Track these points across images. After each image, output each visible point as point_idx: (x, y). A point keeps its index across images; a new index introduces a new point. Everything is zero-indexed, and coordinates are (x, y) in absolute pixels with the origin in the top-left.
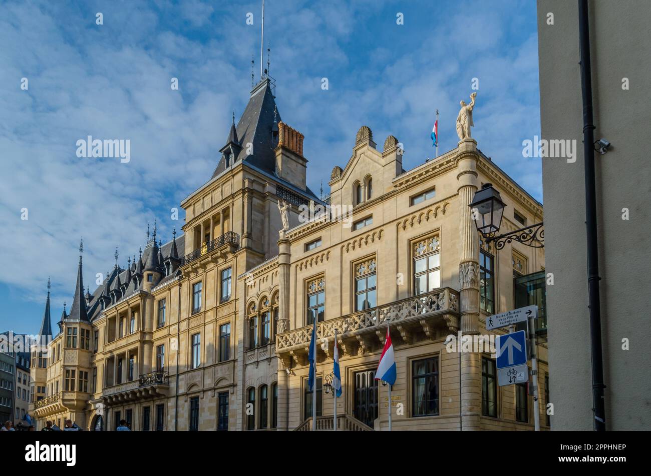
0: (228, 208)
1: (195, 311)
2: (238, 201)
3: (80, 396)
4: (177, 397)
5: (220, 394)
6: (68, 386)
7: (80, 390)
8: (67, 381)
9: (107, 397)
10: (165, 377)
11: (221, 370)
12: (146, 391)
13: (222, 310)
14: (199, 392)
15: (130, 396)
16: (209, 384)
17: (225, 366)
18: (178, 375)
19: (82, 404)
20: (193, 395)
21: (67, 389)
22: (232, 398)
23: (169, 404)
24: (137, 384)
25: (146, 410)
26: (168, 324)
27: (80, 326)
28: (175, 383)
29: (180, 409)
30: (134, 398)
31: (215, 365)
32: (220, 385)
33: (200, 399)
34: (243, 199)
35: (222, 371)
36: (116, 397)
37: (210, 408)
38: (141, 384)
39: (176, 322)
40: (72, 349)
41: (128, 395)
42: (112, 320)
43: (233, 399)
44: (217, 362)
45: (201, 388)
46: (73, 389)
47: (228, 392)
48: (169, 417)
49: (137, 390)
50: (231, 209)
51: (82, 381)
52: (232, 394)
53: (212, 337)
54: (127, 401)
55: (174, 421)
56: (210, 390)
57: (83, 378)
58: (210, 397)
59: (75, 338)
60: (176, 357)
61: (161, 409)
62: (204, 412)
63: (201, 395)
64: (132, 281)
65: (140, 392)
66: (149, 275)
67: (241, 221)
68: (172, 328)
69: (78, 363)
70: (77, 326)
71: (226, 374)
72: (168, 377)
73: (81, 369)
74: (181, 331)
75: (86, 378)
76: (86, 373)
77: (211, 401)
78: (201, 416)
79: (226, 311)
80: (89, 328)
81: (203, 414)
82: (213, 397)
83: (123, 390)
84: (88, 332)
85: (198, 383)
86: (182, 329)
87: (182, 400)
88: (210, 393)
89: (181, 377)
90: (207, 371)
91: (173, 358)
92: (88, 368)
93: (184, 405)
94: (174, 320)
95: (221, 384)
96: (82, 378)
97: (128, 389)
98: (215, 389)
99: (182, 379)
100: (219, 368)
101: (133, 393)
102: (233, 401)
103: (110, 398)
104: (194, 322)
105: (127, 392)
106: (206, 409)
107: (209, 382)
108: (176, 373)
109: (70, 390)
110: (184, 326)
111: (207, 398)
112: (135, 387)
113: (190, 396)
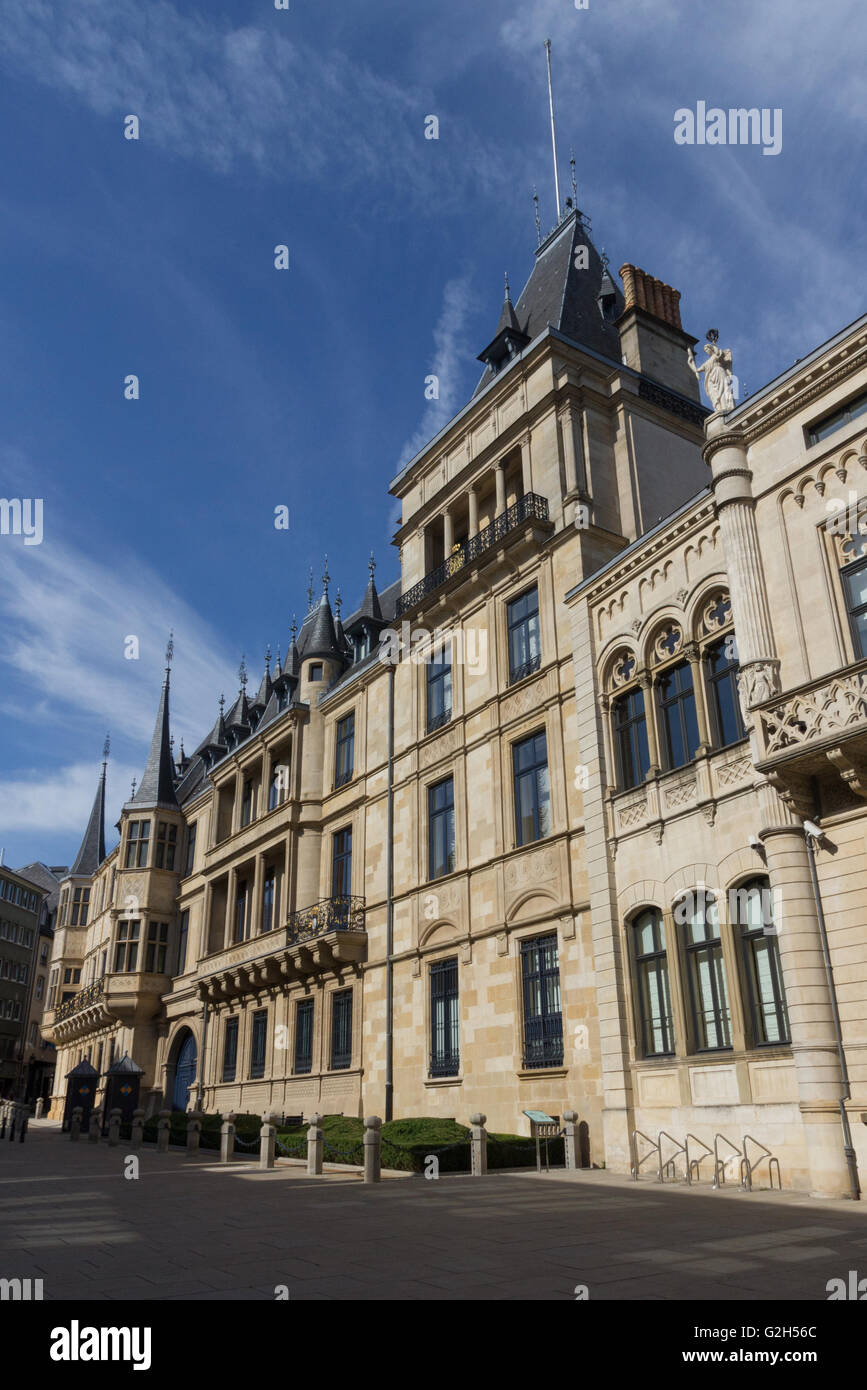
0: (517, 451)
1: (437, 723)
2: (546, 427)
3: (147, 984)
4: (390, 964)
5: (525, 942)
6: (122, 958)
7: (149, 968)
8: (120, 947)
9: (207, 980)
10: (357, 912)
11: (525, 870)
12: (306, 954)
13: (518, 701)
14: (457, 944)
15: (264, 974)
16: (488, 917)
17: (540, 856)
18: (391, 902)
19: (150, 1004)
20: (438, 956)
21: (117, 966)
22: (566, 953)
23: (368, 988)
24: (283, 937)
25: (305, 1009)
26: (361, 772)
27: (157, 816)
28: (385, 927)
29: (399, 1000)
30: (274, 977)
31: (503, 858)
32: (525, 914)
33: (460, 962)
34: (557, 416)
35: (530, 870)
36: (229, 978)
37: (494, 993)
38: (292, 938)
39: (382, 762)
40: (137, 871)
41: (257, 969)
42: (227, 790)
43: (572, 956)
44: (509, 849)
45: (462, 932)
46: (131, 965)
47: (556, 935)
48: (367, 1025)
49: (282, 954)
50: (525, 452)
51: (154, 946)
52: (568, 939)
53: (490, 779)
54: (255, 990)
55: (383, 1037)
56: (494, 933)
57: (158, 938)
58: (492, 957)
59: (144, 846)
60: (385, 853)
61: (343, 1002)
62: (475, 1004)
63: (462, 953)
64: (274, 695)
65: (290, 959)
66: (313, 667)
67: (558, 464)
68: (371, 780)
69: (148, 903)
70: (150, 816)
71: (545, 877)
72: (363, 911)
73: (155, 917)
74: (395, 783)
75: (164, 937)
76: (165, 927)
77: (496, 969)
78: (466, 1017)
79: (528, 701)
80: (176, 820)
81: (472, 1011)
82: (502, 954)
83: (246, 959)
84: (174, 827)
85: (451, 917)
86: (399, 776)
87: (403, 973)
88: (491, 943)
89: (398, 907)
90: (476, 878)
91: (377, 856)
92: (171, 914)
93: (410, 986)
94: (378, 757)
95: (527, 913)
96: (154, 939)
97: (259, 954)
98: (508, 931)
99: (404, 913)
100: (518, 863)
101: (272, 963)
102: (575, 963)
103: (216, 982)
104: (435, 752)
105: (257, 962)
106: (482, 996)
107: (486, 911)
108: (385, 897)
109: (124, 971)
110: (404, 768)
111: (481, 961)
112: (277, 947)
113: (428, 958)
